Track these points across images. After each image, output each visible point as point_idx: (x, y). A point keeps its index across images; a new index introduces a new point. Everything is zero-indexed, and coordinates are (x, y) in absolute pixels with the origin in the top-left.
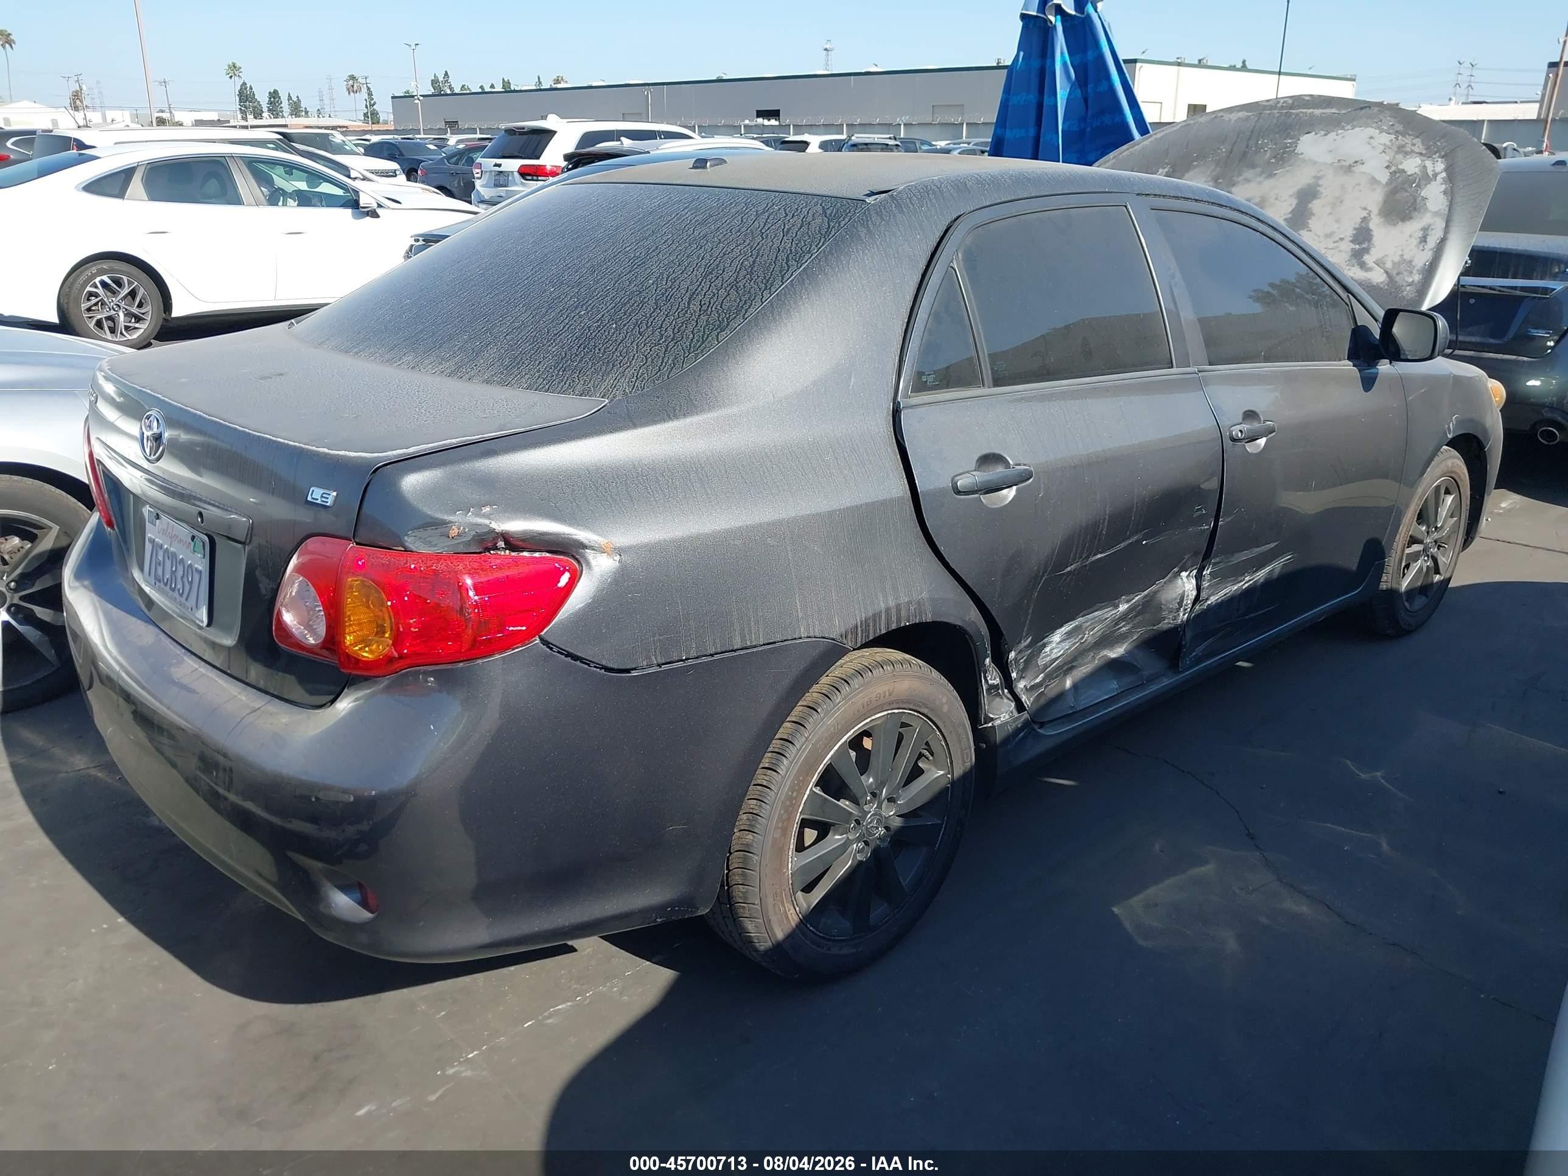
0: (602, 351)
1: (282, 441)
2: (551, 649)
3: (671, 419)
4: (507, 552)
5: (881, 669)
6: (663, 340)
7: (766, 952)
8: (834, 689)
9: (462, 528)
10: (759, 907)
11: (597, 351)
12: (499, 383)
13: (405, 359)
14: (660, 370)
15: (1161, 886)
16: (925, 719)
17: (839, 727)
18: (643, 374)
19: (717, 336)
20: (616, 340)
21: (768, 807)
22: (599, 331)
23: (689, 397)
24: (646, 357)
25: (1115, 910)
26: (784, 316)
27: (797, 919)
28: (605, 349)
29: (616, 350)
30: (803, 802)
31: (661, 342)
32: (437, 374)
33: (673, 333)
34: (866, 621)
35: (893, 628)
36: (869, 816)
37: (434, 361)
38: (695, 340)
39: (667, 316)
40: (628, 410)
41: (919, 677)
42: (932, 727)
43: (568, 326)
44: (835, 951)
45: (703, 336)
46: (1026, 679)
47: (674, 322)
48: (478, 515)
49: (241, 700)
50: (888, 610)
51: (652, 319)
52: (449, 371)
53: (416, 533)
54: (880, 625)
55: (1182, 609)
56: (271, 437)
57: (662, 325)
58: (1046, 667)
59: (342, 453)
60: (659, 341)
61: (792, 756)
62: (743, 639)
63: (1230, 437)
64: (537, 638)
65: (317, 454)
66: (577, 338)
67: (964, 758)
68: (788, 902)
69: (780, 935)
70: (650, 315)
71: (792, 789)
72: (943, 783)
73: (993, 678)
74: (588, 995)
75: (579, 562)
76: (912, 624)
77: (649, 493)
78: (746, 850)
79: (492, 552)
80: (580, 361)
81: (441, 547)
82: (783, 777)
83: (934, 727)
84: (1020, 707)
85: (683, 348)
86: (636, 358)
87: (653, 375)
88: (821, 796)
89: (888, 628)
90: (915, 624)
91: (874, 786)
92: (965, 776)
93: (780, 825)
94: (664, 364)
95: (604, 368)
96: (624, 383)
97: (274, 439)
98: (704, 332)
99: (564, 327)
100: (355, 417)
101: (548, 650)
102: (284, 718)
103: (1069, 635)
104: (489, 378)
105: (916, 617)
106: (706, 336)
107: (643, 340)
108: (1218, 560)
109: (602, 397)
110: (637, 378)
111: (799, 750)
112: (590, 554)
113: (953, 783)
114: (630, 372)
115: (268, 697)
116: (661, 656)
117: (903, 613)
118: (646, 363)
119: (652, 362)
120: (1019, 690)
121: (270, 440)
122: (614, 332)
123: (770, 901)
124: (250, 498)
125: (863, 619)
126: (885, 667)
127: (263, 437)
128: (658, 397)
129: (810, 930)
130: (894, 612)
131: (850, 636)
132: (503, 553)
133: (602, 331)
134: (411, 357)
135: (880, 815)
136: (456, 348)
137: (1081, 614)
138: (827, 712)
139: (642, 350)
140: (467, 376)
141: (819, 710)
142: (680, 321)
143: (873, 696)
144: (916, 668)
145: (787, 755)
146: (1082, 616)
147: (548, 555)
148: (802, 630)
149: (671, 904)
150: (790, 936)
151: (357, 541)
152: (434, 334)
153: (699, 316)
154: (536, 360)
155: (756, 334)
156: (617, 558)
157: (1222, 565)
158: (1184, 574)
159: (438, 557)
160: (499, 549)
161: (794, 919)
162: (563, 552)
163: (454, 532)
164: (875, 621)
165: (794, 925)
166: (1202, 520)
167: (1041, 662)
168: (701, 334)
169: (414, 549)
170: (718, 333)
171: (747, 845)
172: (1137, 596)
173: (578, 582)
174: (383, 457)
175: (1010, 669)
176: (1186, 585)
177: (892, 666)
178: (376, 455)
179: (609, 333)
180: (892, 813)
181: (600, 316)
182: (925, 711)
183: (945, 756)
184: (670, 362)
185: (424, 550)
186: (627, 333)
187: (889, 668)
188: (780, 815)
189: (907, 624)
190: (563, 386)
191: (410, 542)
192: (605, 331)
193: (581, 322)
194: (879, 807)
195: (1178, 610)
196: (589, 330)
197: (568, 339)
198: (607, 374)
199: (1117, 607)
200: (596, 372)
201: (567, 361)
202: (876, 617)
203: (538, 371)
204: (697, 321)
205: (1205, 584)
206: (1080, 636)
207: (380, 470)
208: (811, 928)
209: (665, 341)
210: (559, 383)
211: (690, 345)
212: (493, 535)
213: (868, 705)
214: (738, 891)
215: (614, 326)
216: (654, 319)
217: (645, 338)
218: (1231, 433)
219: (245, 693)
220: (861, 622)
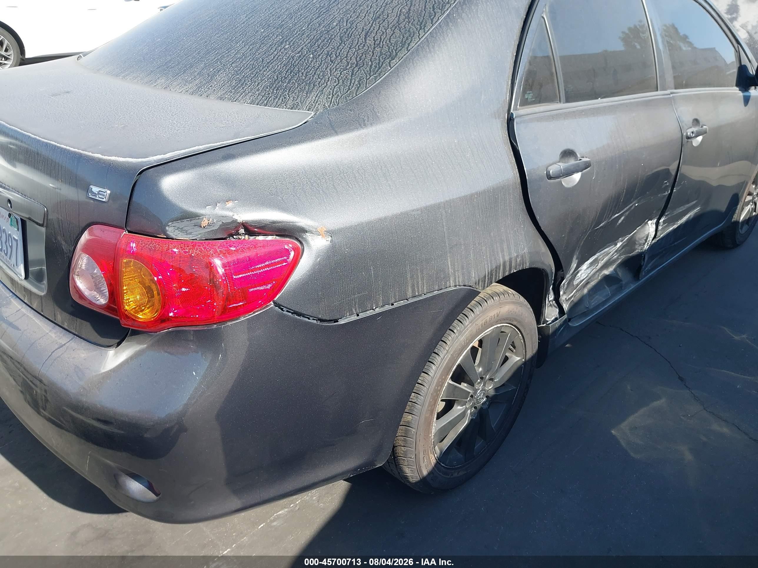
0: (304, 75)
1: (65, 147)
2: (282, 309)
3: (362, 127)
4: (247, 236)
5: (492, 299)
6: (350, 66)
7: (416, 483)
8: (464, 316)
9: (211, 219)
10: (414, 460)
11: (301, 75)
12: (229, 99)
13: (159, 81)
14: (349, 89)
15: (636, 415)
16: (514, 327)
17: (468, 341)
18: (337, 92)
19: (390, 63)
20: (314, 66)
21: (422, 398)
22: (300, 60)
23: (373, 110)
24: (338, 79)
25: (613, 432)
26: (437, 48)
27: (435, 461)
28: (306, 73)
29: (315, 73)
30: (443, 391)
31: (348, 68)
32: (183, 92)
33: (356, 61)
34: (491, 272)
35: (507, 275)
36: (479, 391)
37: (181, 83)
38: (373, 66)
39: (350, 48)
40: (330, 120)
41: (513, 303)
42: (517, 332)
43: (277, 56)
44: (456, 475)
45: (379, 63)
46: (566, 294)
47: (356, 53)
48: (223, 209)
49: (51, 337)
50: (504, 263)
51: (339, 51)
52: (192, 90)
53: (175, 224)
54: (499, 274)
55: (646, 243)
56: (56, 144)
57: (347, 55)
58: (578, 285)
59: (113, 158)
60: (346, 67)
61: (438, 364)
62: (413, 291)
63: (686, 137)
64: (272, 303)
65: (92, 159)
66: (284, 65)
67: (532, 348)
68: (431, 453)
69: (425, 473)
70: (338, 47)
71: (437, 385)
72: (520, 364)
73: (551, 297)
74: (297, 502)
75: (301, 243)
76: (518, 271)
77: (350, 187)
78: (408, 425)
79: (235, 237)
80: (289, 83)
81: (197, 234)
82: (432, 378)
83: (518, 332)
84: (562, 312)
85: (365, 73)
86: (330, 79)
87: (344, 93)
88: (453, 385)
89: (504, 275)
90: (520, 271)
91: (482, 373)
92: (532, 358)
93: (429, 409)
94: (352, 84)
95: (307, 87)
96: (323, 99)
97: (59, 145)
98: (379, 60)
99: (274, 57)
100: (124, 127)
101: (280, 310)
102: (83, 353)
103: (591, 264)
104: (221, 95)
105: (520, 265)
106: (381, 63)
107: (334, 66)
108: (668, 213)
109: (308, 110)
110: (333, 96)
111: (442, 359)
112: (308, 236)
113: (525, 363)
114: (327, 91)
115: (71, 336)
116: (359, 308)
117: (513, 264)
118: (338, 83)
119: (343, 83)
120: (562, 301)
121: (56, 146)
122: (312, 61)
123: (421, 455)
124: (49, 184)
125: (490, 271)
126: (494, 298)
127: (50, 144)
128: (351, 110)
129: (442, 466)
130: (508, 264)
131: (481, 283)
132: (243, 237)
133: (303, 60)
134: (163, 80)
135: (485, 390)
136: (196, 74)
137: (599, 251)
138: (460, 332)
139: (335, 74)
140: (206, 94)
141: (455, 331)
142: (360, 52)
143: (488, 319)
144: (511, 296)
145: (435, 363)
146: (599, 252)
147: (278, 238)
148: (451, 282)
149: (360, 467)
150: (431, 473)
151: (129, 229)
152: (179, 63)
153: (374, 48)
154: (255, 82)
155: (417, 62)
156: (330, 239)
157: (669, 216)
158: (650, 222)
159: (194, 243)
160: (240, 235)
161: (433, 461)
162: (291, 236)
163: (205, 223)
164: (496, 271)
165: (433, 465)
166: (666, 189)
167: (575, 282)
168: (377, 61)
169: (174, 237)
170: (390, 61)
171: (408, 422)
172: (626, 237)
173: (301, 258)
174: (145, 162)
175: (560, 289)
176: (650, 229)
177: (498, 297)
178: (140, 160)
179: (308, 61)
180: (490, 388)
181: (300, 48)
182: (515, 323)
183: (522, 349)
184: (356, 83)
185: (181, 236)
186: (322, 61)
187: (496, 298)
188: (430, 402)
189: (515, 271)
190: (277, 102)
191: (171, 231)
192: (305, 60)
193: (286, 54)
194: (484, 385)
195: (644, 244)
196: (293, 59)
197: (278, 66)
198: (309, 92)
199: (616, 244)
200: (302, 90)
201: (279, 83)
202: (498, 268)
203: (258, 90)
204: (373, 52)
205: (660, 228)
206: (596, 265)
207: (144, 173)
208: (443, 465)
209: (351, 67)
210: (274, 99)
211: (370, 70)
212: (234, 225)
213: (484, 324)
214: (400, 451)
215: (311, 56)
216: (341, 51)
217: (335, 65)
218: (687, 134)
219: (55, 331)
220: (488, 273)
